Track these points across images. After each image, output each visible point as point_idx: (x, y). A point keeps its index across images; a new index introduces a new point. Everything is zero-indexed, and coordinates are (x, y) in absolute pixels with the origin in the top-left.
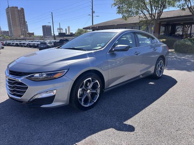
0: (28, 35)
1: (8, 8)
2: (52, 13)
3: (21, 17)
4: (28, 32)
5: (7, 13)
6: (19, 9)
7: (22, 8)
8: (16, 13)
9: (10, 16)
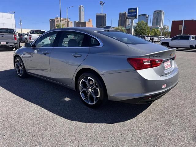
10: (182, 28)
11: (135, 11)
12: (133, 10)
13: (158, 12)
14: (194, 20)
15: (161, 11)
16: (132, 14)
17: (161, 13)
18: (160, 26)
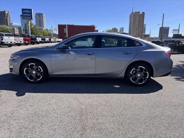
0: (143, 36)
1: (132, 13)
2: (164, 14)
3: (141, 20)
4: (144, 34)
5: (131, 18)
6: (141, 13)
7: (143, 12)
8: (137, 17)
9: (132, 20)
10: (66, 31)
11: (30, 12)
12: (27, 11)
13: (39, 15)
14: (74, 25)
15: (42, 14)
16: (27, 15)
17: (42, 16)
18: (43, 28)
